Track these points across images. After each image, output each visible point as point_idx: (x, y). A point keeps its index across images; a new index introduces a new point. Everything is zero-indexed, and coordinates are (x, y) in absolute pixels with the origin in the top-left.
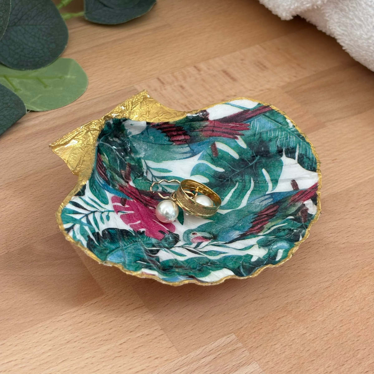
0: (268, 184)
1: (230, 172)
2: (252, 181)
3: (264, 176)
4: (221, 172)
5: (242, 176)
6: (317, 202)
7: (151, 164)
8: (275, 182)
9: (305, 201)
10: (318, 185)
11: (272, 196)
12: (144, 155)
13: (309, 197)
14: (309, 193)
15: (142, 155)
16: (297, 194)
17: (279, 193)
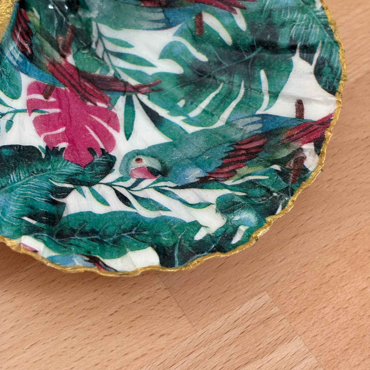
0: (263, 95)
1: (215, 63)
2: (242, 86)
3: (260, 83)
4: (202, 62)
5: (230, 75)
6: (321, 150)
7: (106, 30)
8: (274, 96)
9: (304, 143)
10: (332, 118)
11: (262, 120)
12: (96, 16)
13: (312, 137)
14: (314, 130)
15: (94, 14)
16: (298, 127)
17: (275, 117)
